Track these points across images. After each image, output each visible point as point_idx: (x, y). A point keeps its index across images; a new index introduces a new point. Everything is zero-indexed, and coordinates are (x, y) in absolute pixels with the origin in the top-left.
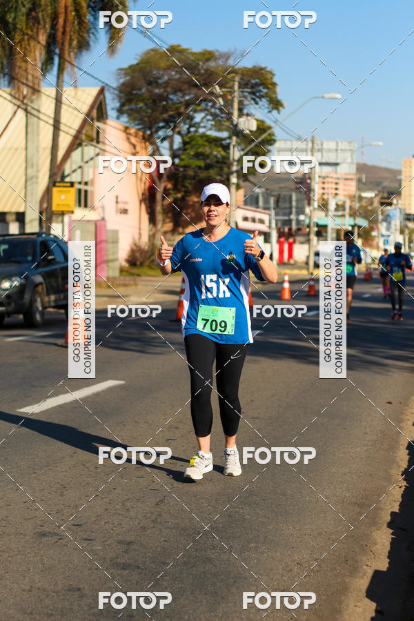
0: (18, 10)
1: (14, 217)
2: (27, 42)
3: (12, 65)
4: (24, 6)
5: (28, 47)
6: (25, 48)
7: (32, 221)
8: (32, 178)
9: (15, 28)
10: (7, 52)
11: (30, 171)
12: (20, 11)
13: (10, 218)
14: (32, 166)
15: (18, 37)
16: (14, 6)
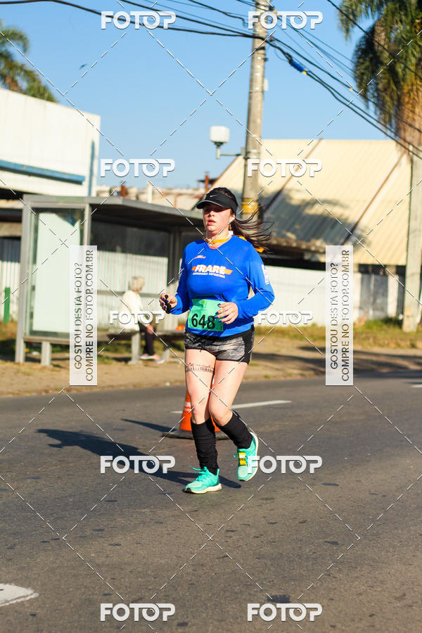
0: (408, 59)
1: (394, 270)
2: (415, 93)
3: (399, 116)
4: (414, 56)
5: (416, 98)
6: (414, 99)
7: (413, 275)
8: (415, 230)
9: (404, 80)
10: (396, 103)
11: (413, 223)
12: (410, 61)
13: (390, 271)
14: (416, 219)
15: (406, 89)
16: (404, 57)
